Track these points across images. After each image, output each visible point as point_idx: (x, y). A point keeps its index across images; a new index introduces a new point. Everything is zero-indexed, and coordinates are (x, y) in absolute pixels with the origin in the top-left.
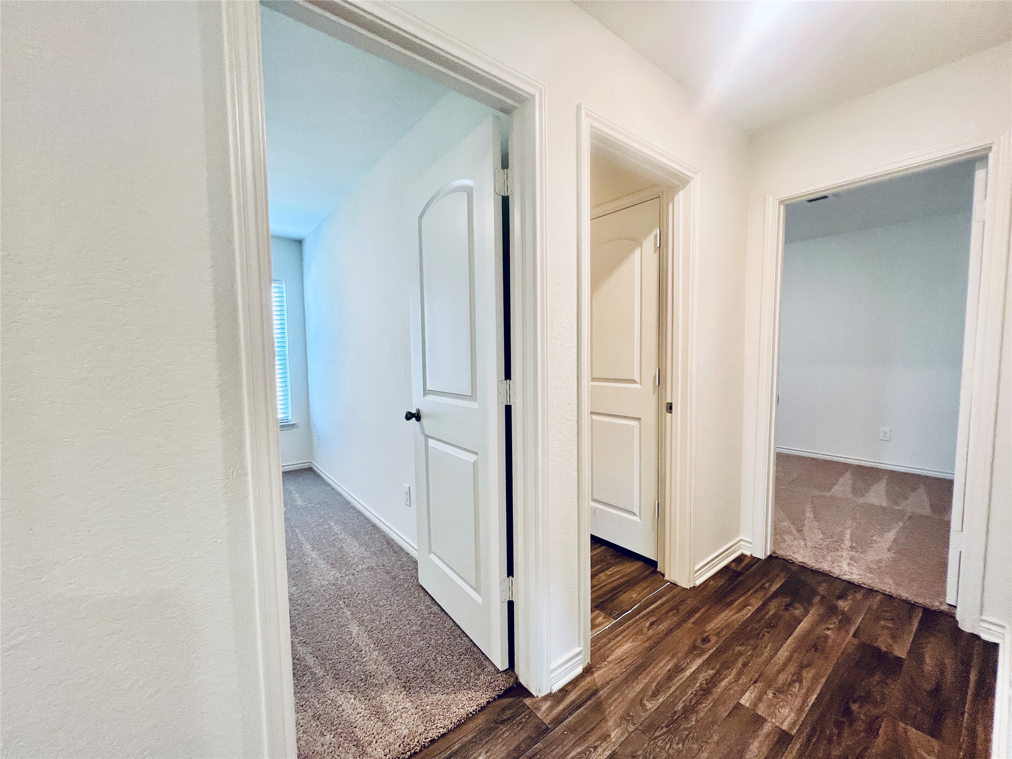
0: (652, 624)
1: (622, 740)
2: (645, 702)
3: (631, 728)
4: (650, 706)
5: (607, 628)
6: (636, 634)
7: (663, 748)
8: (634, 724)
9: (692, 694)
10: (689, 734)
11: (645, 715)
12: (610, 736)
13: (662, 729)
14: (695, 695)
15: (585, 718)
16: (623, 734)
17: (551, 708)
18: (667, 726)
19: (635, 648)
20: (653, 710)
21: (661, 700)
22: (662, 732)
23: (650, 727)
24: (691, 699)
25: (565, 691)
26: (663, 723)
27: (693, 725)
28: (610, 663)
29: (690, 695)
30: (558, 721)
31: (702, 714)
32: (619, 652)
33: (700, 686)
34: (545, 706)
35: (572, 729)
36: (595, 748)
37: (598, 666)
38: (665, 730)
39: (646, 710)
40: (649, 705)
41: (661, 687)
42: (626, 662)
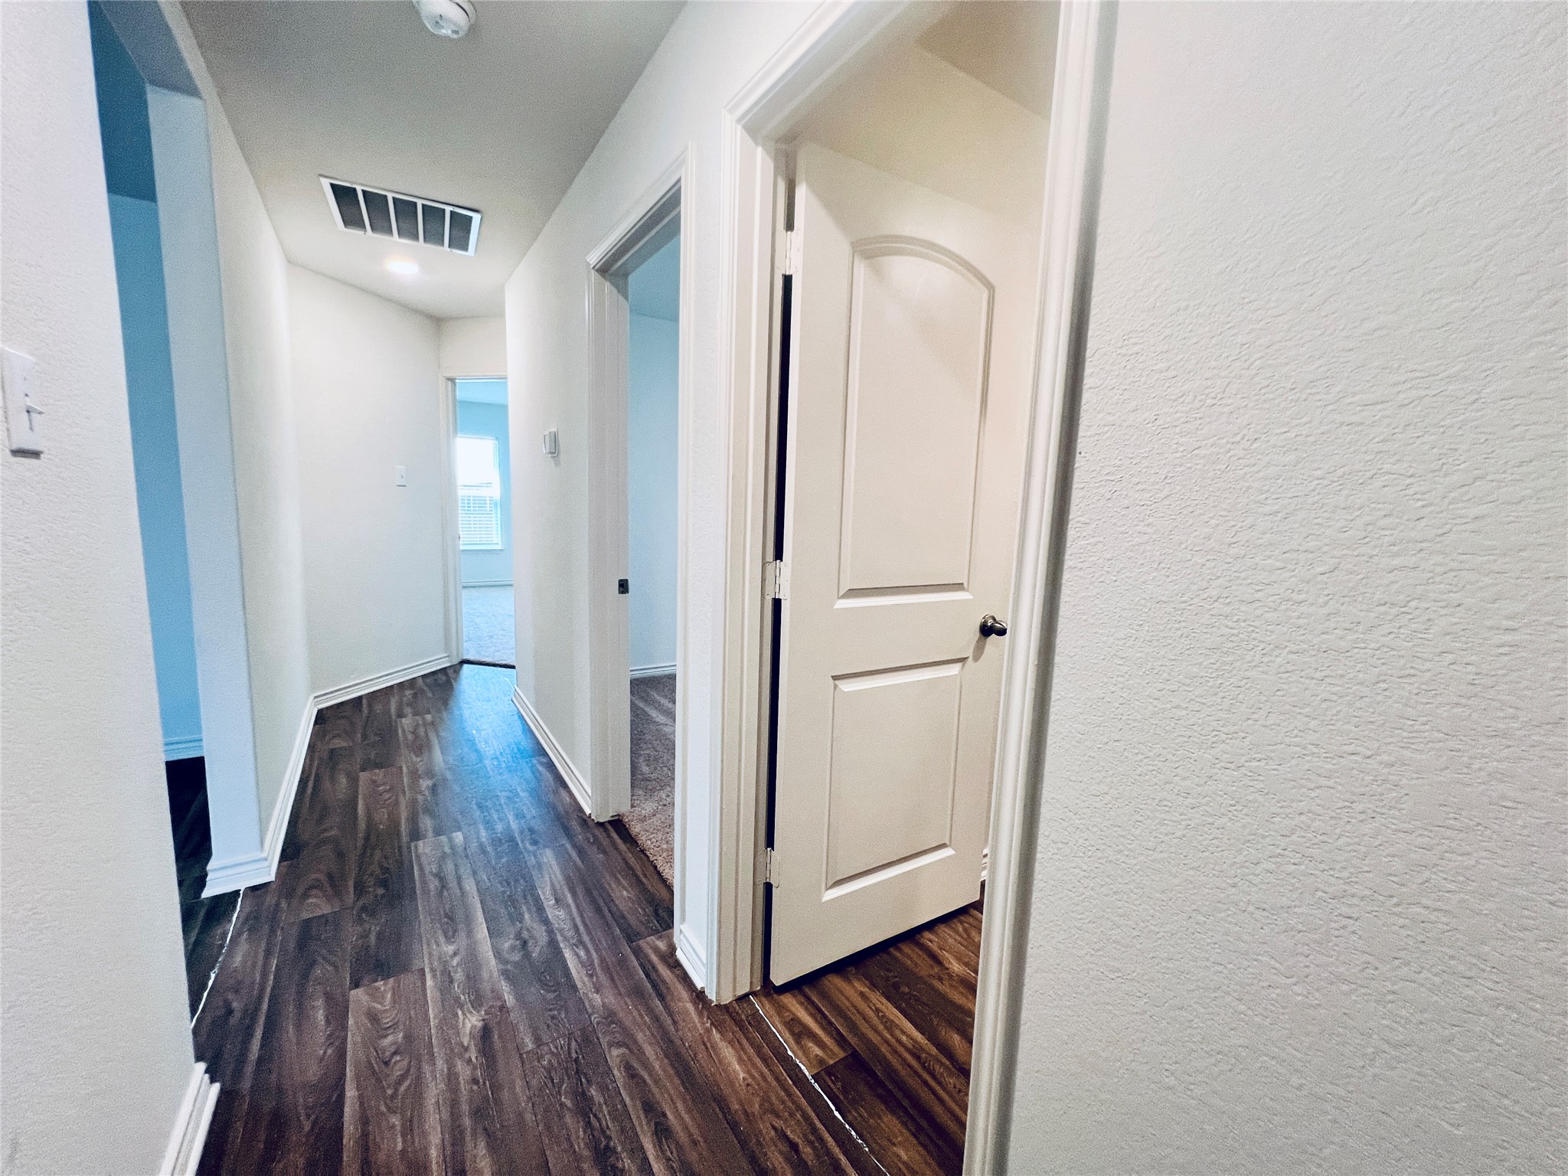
0: (794, 1146)
1: (587, 1003)
2: (622, 1050)
3: (595, 1019)
4: (615, 1055)
5: (790, 1053)
6: (765, 1099)
7: (554, 1040)
8: (598, 1023)
9: (608, 1128)
10: (553, 1082)
11: (604, 1041)
12: (597, 993)
13: (577, 1052)
14: (603, 1132)
15: (630, 974)
16: (593, 1007)
17: (656, 950)
18: (576, 1060)
19: (731, 1084)
20: (606, 1053)
21: (616, 1072)
22: (573, 1051)
23: (587, 1039)
24: (599, 1120)
25: (676, 966)
26: (583, 1057)
27: (561, 1096)
28: (708, 1031)
29: (607, 1125)
30: (638, 952)
31: (568, 1119)
32: (728, 1053)
33: (614, 1151)
34: (662, 945)
35: (622, 962)
36: (591, 976)
37: (706, 1014)
38: (574, 1055)
39: (610, 1045)
40: (615, 1052)
41: (637, 1084)
42: (702, 1055)
